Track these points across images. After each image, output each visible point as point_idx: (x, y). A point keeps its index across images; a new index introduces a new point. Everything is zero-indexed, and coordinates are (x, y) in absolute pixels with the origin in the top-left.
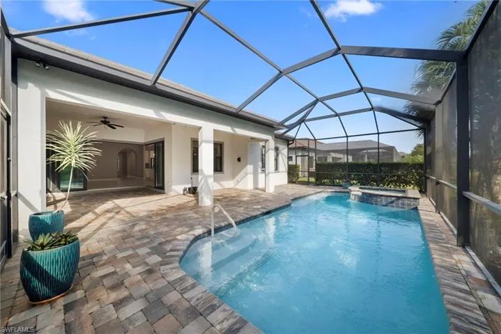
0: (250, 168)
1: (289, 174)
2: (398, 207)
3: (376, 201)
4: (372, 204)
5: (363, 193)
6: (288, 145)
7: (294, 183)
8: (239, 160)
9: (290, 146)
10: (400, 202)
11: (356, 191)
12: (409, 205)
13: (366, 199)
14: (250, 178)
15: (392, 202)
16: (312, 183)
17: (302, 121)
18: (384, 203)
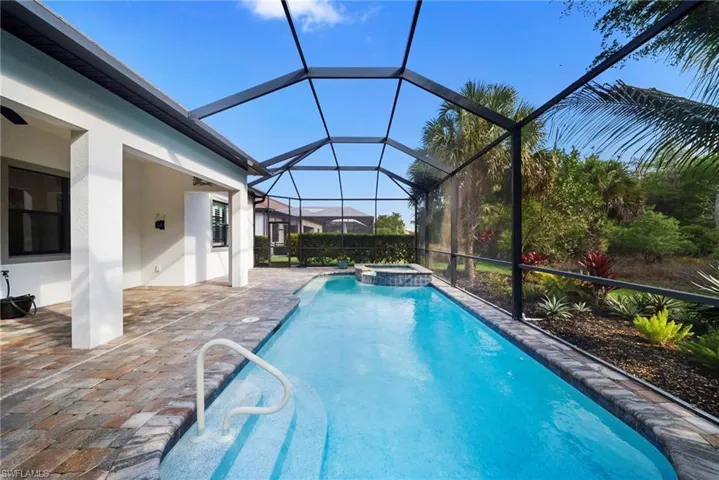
0: (189, 242)
1: (257, 251)
2: (413, 286)
3: (393, 281)
4: (389, 285)
5: (378, 273)
6: (255, 203)
7: (266, 266)
8: (160, 225)
9: (258, 206)
10: (416, 279)
11: (368, 271)
12: (423, 282)
13: (381, 280)
14: (190, 262)
15: (408, 281)
16: (294, 264)
17: (287, 167)
18: (401, 283)
